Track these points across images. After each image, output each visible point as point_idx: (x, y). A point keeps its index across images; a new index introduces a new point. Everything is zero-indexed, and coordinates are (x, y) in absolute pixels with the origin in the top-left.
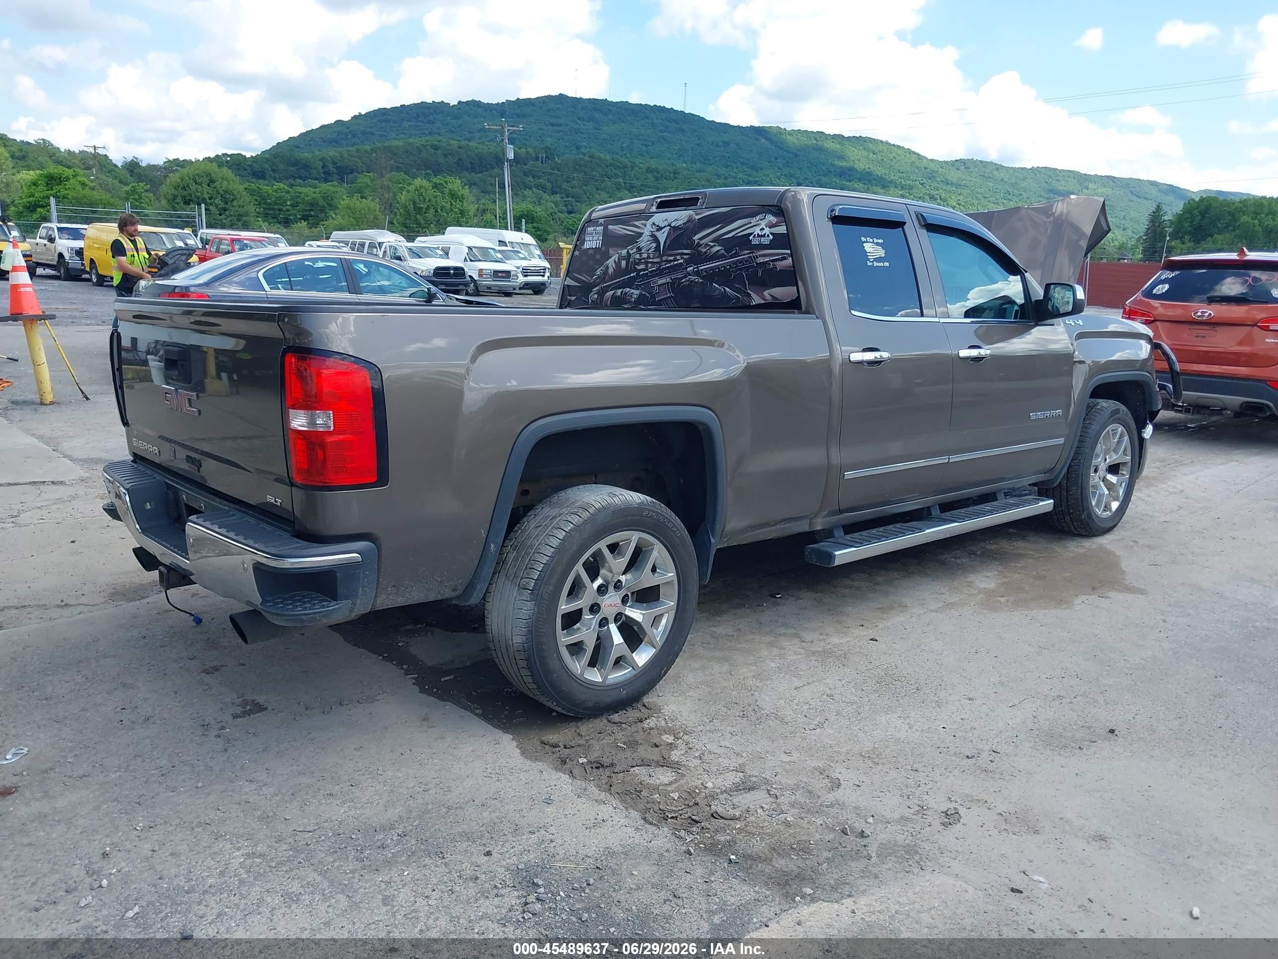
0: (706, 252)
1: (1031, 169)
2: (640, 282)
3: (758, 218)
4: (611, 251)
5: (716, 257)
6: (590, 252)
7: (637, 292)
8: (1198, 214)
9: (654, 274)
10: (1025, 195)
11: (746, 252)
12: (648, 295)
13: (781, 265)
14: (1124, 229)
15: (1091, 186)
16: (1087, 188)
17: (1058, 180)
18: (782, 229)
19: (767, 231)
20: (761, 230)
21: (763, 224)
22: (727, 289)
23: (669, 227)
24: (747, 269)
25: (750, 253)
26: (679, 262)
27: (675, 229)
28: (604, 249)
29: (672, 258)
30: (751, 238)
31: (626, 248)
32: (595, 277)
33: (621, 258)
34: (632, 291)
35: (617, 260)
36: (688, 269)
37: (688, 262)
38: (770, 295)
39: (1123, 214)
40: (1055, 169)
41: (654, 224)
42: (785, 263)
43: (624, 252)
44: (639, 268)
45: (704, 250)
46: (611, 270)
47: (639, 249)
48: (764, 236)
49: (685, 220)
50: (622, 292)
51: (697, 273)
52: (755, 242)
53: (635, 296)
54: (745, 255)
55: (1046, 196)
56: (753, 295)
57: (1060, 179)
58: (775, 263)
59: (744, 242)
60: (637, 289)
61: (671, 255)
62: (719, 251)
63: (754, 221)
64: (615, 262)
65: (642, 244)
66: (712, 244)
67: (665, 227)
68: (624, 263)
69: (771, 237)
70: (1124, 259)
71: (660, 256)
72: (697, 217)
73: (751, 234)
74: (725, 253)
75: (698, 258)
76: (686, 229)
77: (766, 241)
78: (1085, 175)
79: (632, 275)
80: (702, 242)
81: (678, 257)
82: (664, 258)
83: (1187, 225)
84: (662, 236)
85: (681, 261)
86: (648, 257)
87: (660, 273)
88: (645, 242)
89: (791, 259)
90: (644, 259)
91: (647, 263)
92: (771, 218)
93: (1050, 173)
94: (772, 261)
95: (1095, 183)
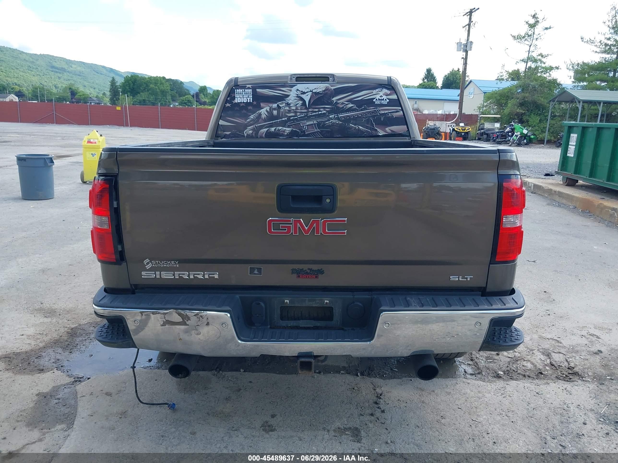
0: (343, 107)
1: (40, 55)
2: (292, 123)
3: (377, 90)
4: (262, 105)
5: (350, 110)
6: (242, 105)
7: (289, 129)
8: (131, 83)
9: (302, 119)
10: (39, 68)
11: (372, 108)
12: (298, 131)
13: (395, 115)
14: (94, 88)
15: (73, 66)
16: (71, 67)
17: (56, 62)
18: (394, 97)
19: (385, 97)
20: (380, 97)
21: (381, 94)
22: (360, 127)
23: (311, 93)
24: (373, 117)
25: (374, 108)
26: (322, 112)
27: (316, 93)
28: (255, 103)
29: (317, 110)
30: (374, 100)
31: (276, 103)
32: (248, 120)
33: (272, 109)
34: (285, 128)
35: (268, 110)
36: (330, 116)
37: (330, 112)
38: (390, 130)
39: (92, 81)
40: (53, 56)
41: (298, 90)
42: (398, 114)
43: (275, 106)
44: (289, 115)
45: (341, 106)
46: (263, 116)
47: (288, 104)
48: (383, 99)
49: (324, 89)
50: (275, 129)
51: (338, 119)
52: (378, 102)
53: (288, 132)
54: (371, 109)
55: (51, 69)
56: (378, 130)
57: (57, 61)
58: (392, 114)
59: (370, 102)
60: (289, 127)
61: (316, 108)
62: (353, 106)
63: (374, 92)
64: (267, 111)
65: (290, 102)
66: (347, 103)
67: (307, 92)
68: (275, 112)
69: (388, 101)
70: (102, 103)
71: (306, 108)
72: (333, 88)
73: (375, 98)
74: (357, 108)
75: (336, 110)
76: (326, 94)
77: (385, 102)
78: (69, 60)
79: (283, 119)
80: (339, 102)
81: (322, 110)
82: (310, 110)
83: (127, 88)
84: (307, 98)
85: (325, 112)
86: (297, 109)
87: (308, 118)
88: (292, 99)
89: (402, 112)
90: (293, 110)
91: (296, 112)
92: (385, 91)
93: (50, 58)
94: (390, 113)
95: (75, 64)
